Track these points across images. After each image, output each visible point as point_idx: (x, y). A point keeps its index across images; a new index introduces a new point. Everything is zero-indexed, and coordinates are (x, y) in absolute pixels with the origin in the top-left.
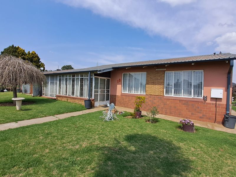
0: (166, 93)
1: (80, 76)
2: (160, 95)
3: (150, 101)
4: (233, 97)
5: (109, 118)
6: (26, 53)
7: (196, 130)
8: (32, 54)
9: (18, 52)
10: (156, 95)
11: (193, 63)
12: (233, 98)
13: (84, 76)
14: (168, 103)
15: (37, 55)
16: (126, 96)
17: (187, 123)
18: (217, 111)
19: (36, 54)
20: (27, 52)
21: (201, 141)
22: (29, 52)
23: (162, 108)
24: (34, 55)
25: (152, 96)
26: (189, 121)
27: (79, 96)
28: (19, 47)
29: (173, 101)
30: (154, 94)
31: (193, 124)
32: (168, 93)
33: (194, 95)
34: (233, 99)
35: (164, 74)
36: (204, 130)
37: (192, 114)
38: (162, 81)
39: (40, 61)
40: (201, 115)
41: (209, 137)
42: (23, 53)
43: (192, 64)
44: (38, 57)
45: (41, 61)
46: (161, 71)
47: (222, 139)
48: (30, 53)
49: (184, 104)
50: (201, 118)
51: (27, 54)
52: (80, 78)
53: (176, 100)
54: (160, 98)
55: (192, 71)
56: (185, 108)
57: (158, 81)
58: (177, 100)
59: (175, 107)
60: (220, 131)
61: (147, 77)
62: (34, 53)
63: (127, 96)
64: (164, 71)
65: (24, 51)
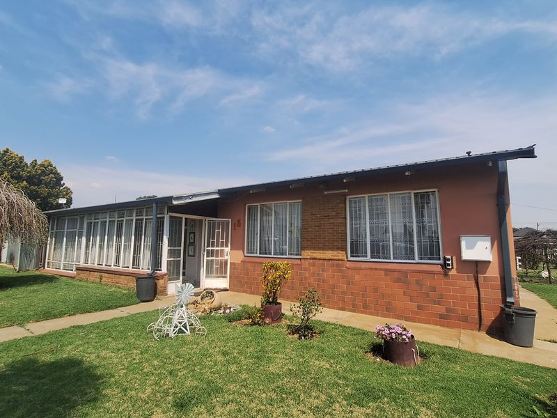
0: (352, 252)
1: (134, 215)
2: (336, 258)
3: (314, 274)
4: (520, 258)
5: (176, 326)
6: (26, 164)
7: (424, 355)
8: (42, 165)
9: (6, 160)
10: (327, 258)
11: (408, 171)
12: (520, 261)
13: (144, 214)
14: (357, 278)
15: (55, 168)
16: (255, 263)
17: (394, 336)
18: (482, 295)
19: (51, 166)
20: (28, 161)
21: (425, 398)
22: (36, 161)
23: (344, 293)
24: (46, 168)
25: (317, 262)
26: (400, 331)
27: (131, 268)
28: (8, 150)
29: (369, 272)
30: (322, 257)
31: (412, 336)
32: (357, 253)
33: (421, 255)
34: (519, 263)
35: (345, 204)
36: (444, 356)
37: (419, 307)
38: (340, 220)
39: (62, 182)
40: (442, 309)
41: (454, 379)
42: (16, 164)
43: (407, 174)
44: (56, 173)
45: (64, 184)
46: (336, 195)
47: (493, 386)
48: (36, 164)
49: (398, 280)
50: (442, 316)
51: (29, 165)
52: (136, 220)
53: (376, 269)
54: (337, 265)
55: (410, 193)
56: (401, 291)
57: (331, 221)
58: (380, 269)
59: (376, 290)
60: (492, 357)
61: (303, 212)
62: (46, 164)
63: (256, 265)
64: (345, 195)
65: (21, 159)
